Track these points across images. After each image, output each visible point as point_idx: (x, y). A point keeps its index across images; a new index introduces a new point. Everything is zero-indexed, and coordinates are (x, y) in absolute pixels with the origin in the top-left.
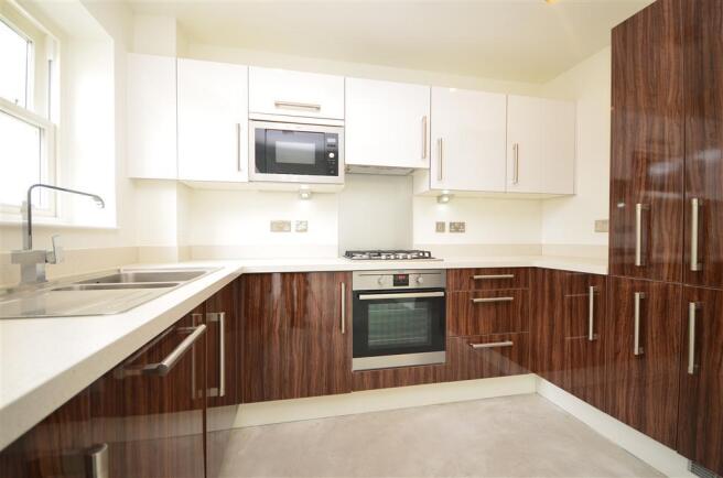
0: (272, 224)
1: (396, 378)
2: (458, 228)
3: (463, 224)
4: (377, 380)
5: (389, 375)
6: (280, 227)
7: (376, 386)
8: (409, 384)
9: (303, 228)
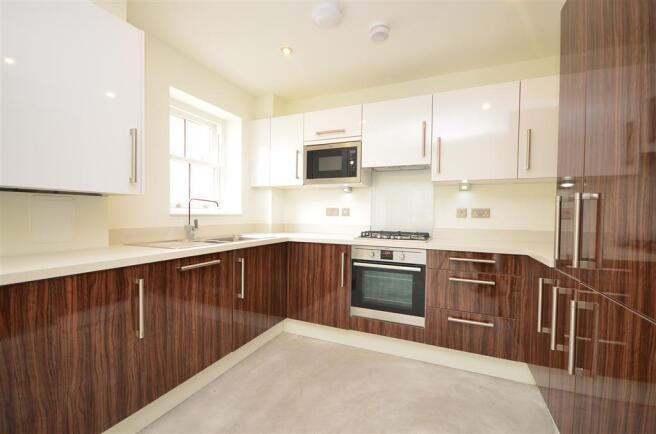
0: (328, 210)
1: (381, 329)
2: (482, 213)
3: (488, 211)
4: (367, 326)
5: (377, 325)
6: (332, 212)
7: (366, 330)
8: (391, 336)
9: (346, 212)
